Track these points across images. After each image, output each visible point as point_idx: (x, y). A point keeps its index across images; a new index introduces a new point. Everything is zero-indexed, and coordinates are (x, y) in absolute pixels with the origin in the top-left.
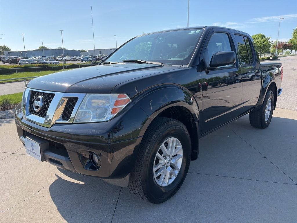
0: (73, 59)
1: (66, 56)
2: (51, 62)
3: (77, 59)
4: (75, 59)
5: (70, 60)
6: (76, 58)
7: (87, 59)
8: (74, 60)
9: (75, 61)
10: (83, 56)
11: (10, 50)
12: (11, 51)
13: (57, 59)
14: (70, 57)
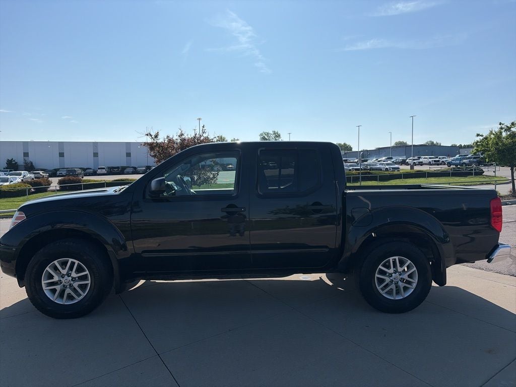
0: (435, 161)
1: (424, 157)
2: (387, 167)
3: (442, 162)
4: (439, 161)
5: (430, 164)
6: (441, 160)
7: (458, 162)
8: (437, 163)
9: (438, 165)
10: (460, 156)
11: (351, 149)
12: (354, 150)
13: (407, 162)
14: (430, 158)
